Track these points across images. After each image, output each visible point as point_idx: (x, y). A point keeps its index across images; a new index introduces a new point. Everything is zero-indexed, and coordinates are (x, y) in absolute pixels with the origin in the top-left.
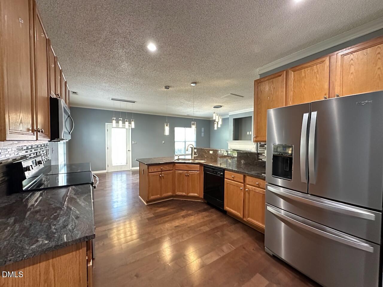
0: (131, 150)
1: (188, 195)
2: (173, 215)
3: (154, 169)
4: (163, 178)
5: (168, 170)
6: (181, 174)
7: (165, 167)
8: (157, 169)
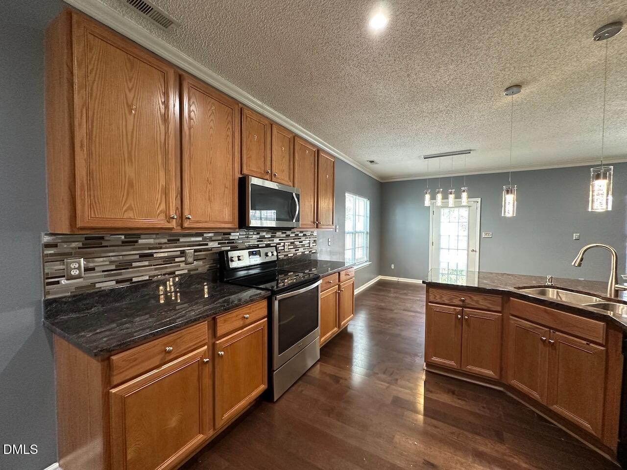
0: (478, 250)
1: (551, 408)
2: (455, 429)
3: (441, 297)
4: (469, 325)
5: (486, 308)
6: (526, 330)
7: (475, 298)
8: (451, 299)
